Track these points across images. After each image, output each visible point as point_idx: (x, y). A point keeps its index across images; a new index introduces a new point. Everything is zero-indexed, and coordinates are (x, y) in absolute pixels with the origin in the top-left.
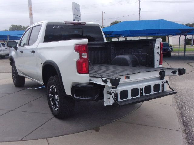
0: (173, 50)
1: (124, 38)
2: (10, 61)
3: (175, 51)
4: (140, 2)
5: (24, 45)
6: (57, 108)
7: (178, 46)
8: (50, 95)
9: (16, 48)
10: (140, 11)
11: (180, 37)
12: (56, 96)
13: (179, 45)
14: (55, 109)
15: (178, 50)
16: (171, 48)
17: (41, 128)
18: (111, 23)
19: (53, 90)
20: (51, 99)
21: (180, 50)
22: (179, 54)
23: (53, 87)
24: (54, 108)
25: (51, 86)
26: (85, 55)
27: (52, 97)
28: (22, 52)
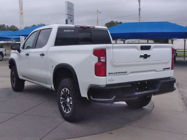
0: (178, 55)
1: (121, 40)
2: (9, 64)
3: (180, 56)
4: (139, 2)
5: (28, 47)
6: (69, 111)
7: (184, 51)
8: (61, 98)
9: (19, 51)
10: (140, 11)
11: (185, 41)
12: (68, 99)
13: (185, 49)
14: (67, 112)
15: (183, 55)
16: (176, 53)
17: (55, 130)
18: (106, 24)
19: (66, 93)
20: (62, 103)
21: (186, 55)
22: (184, 59)
23: (65, 90)
24: (65, 112)
25: (63, 89)
26: (104, 59)
27: (63, 100)
28: (28, 55)
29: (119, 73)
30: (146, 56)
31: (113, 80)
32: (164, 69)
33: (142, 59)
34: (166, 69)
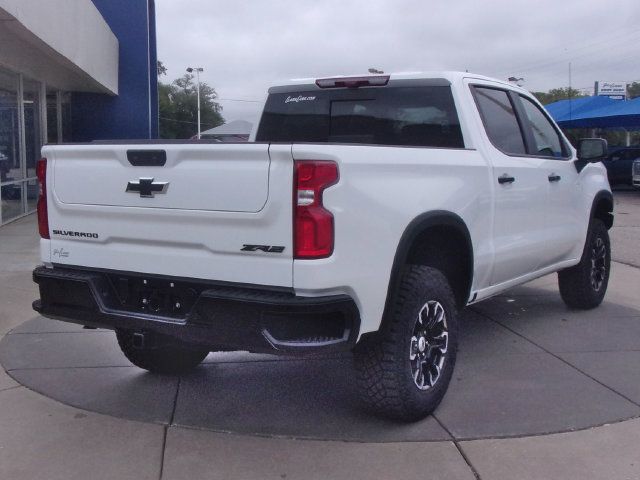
29: (77, 234)
30: (146, 189)
31: (66, 255)
32: (249, 248)
33: (136, 196)
34: (260, 252)
